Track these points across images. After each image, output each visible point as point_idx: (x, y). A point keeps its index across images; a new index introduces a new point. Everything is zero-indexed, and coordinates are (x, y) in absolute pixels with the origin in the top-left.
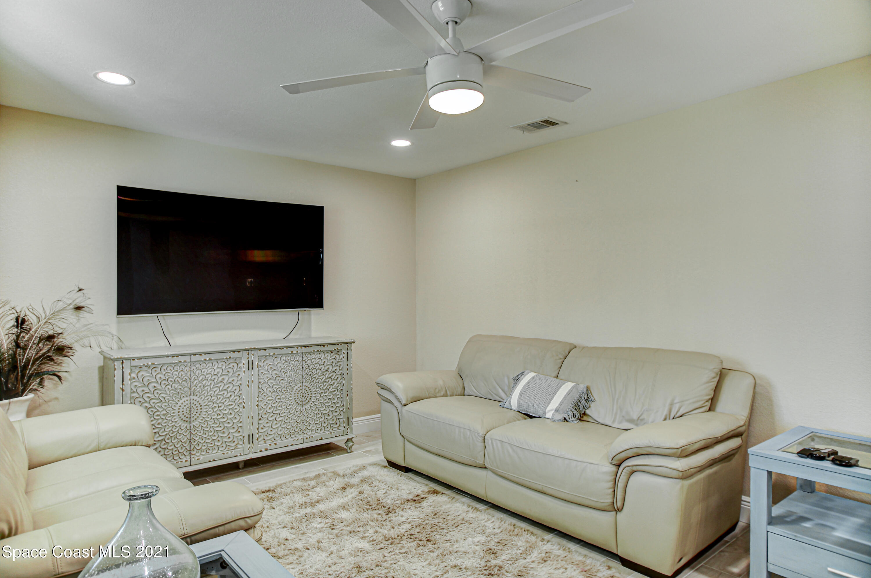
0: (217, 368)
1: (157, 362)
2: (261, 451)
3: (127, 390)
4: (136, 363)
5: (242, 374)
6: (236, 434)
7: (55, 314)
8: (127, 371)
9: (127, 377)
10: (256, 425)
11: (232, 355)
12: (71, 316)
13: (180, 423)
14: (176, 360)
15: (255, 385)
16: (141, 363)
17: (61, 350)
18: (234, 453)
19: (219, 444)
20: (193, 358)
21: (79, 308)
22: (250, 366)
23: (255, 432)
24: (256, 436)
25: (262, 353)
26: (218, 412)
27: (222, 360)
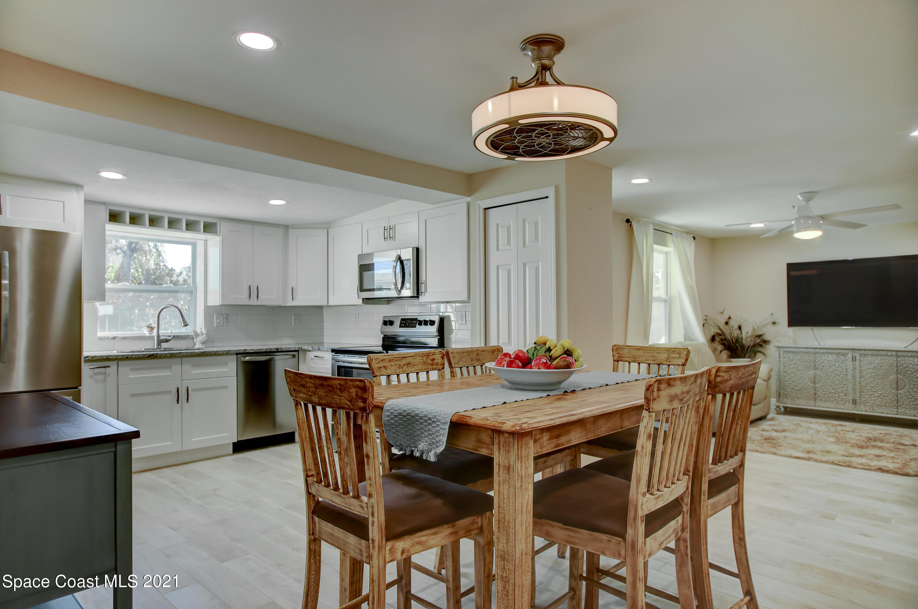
0: (832, 358)
1: (796, 350)
2: (862, 411)
3: (782, 362)
4: (786, 349)
5: (848, 363)
6: (844, 397)
7: (765, 326)
8: (782, 353)
9: (782, 356)
10: (858, 394)
11: (841, 351)
12: (771, 326)
13: (809, 383)
14: (806, 350)
15: (857, 371)
16: (788, 350)
17: (766, 342)
18: (842, 407)
19: (833, 399)
20: (816, 351)
21: (774, 323)
22: (854, 359)
23: (858, 399)
24: (858, 401)
25: (862, 352)
26: (832, 382)
27: (834, 353)
